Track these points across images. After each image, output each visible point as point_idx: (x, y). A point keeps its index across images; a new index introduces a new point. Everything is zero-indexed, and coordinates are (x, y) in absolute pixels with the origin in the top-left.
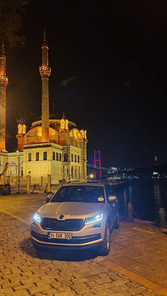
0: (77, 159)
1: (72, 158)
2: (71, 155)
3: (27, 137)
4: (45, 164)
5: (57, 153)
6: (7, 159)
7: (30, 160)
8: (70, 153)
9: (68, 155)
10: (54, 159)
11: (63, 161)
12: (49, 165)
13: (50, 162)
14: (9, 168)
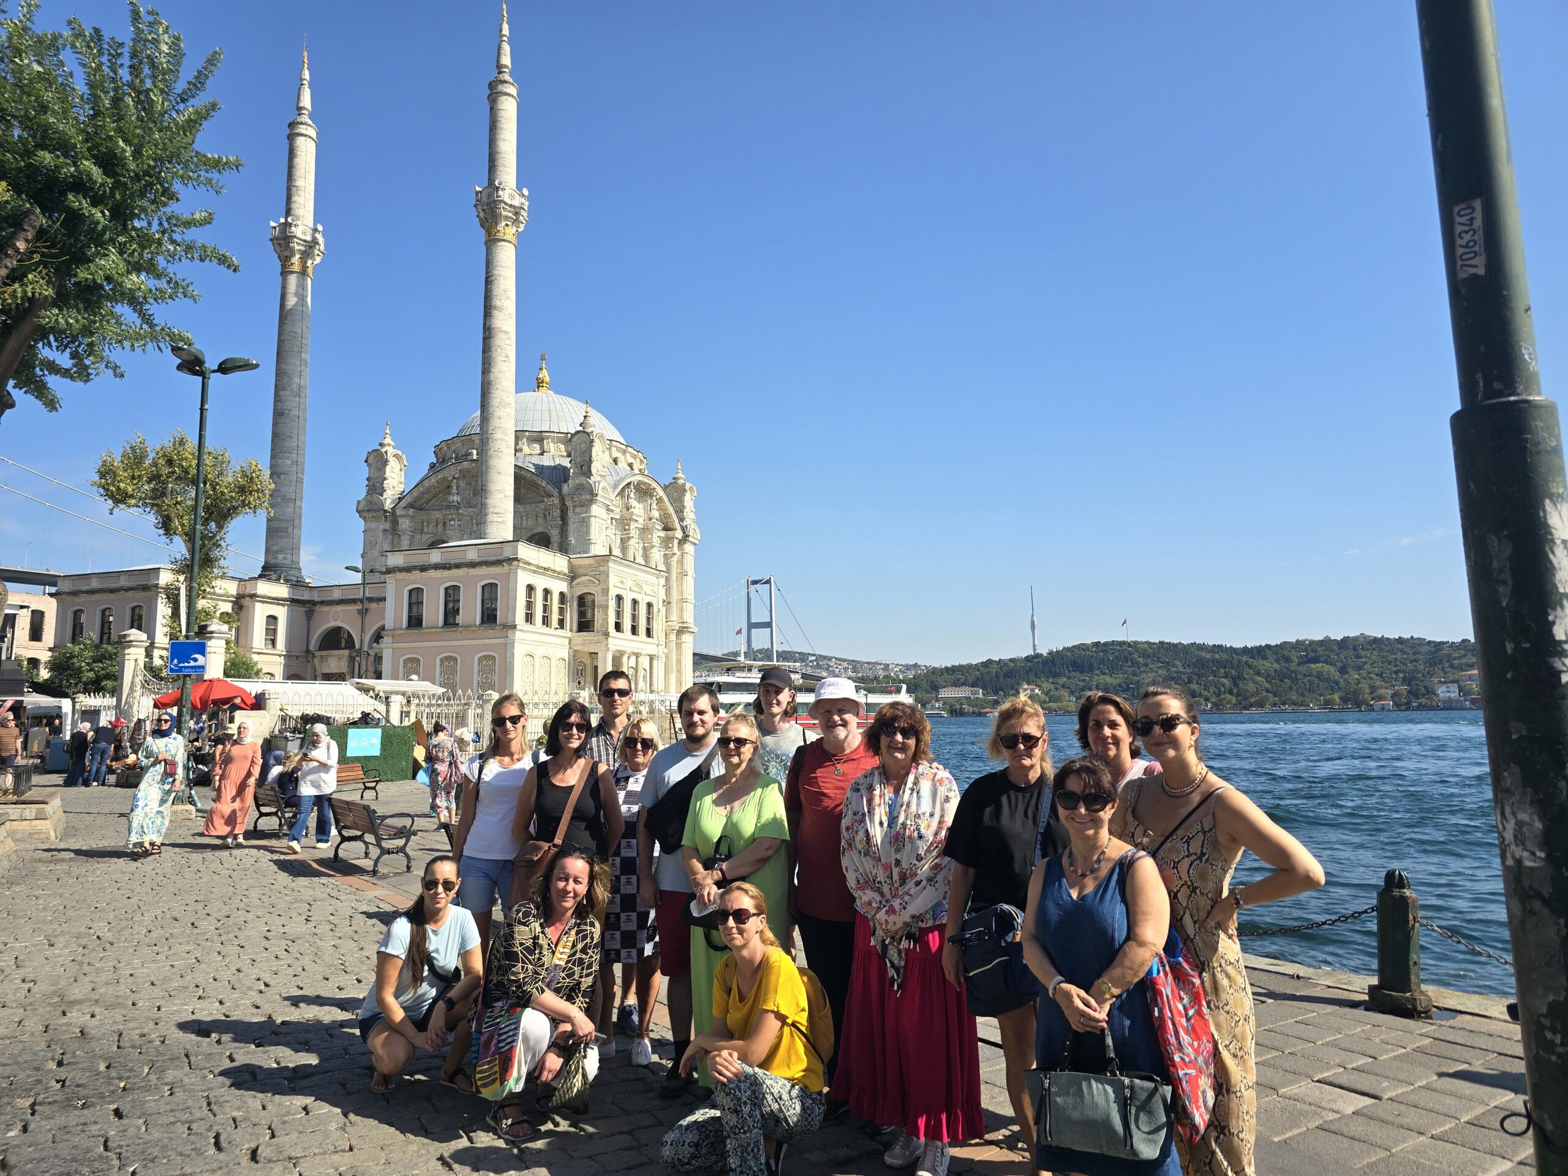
0: (642, 620)
1: (619, 615)
2: (612, 604)
3: (411, 511)
4: (489, 640)
5: (547, 592)
6: (309, 615)
7: (415, 622)
8: (606, 591)
9: (599, 600)
10: (529, 618)
11: (575, 627)
12: (507, 649)
13: (510, 632)
14: (316, 661)
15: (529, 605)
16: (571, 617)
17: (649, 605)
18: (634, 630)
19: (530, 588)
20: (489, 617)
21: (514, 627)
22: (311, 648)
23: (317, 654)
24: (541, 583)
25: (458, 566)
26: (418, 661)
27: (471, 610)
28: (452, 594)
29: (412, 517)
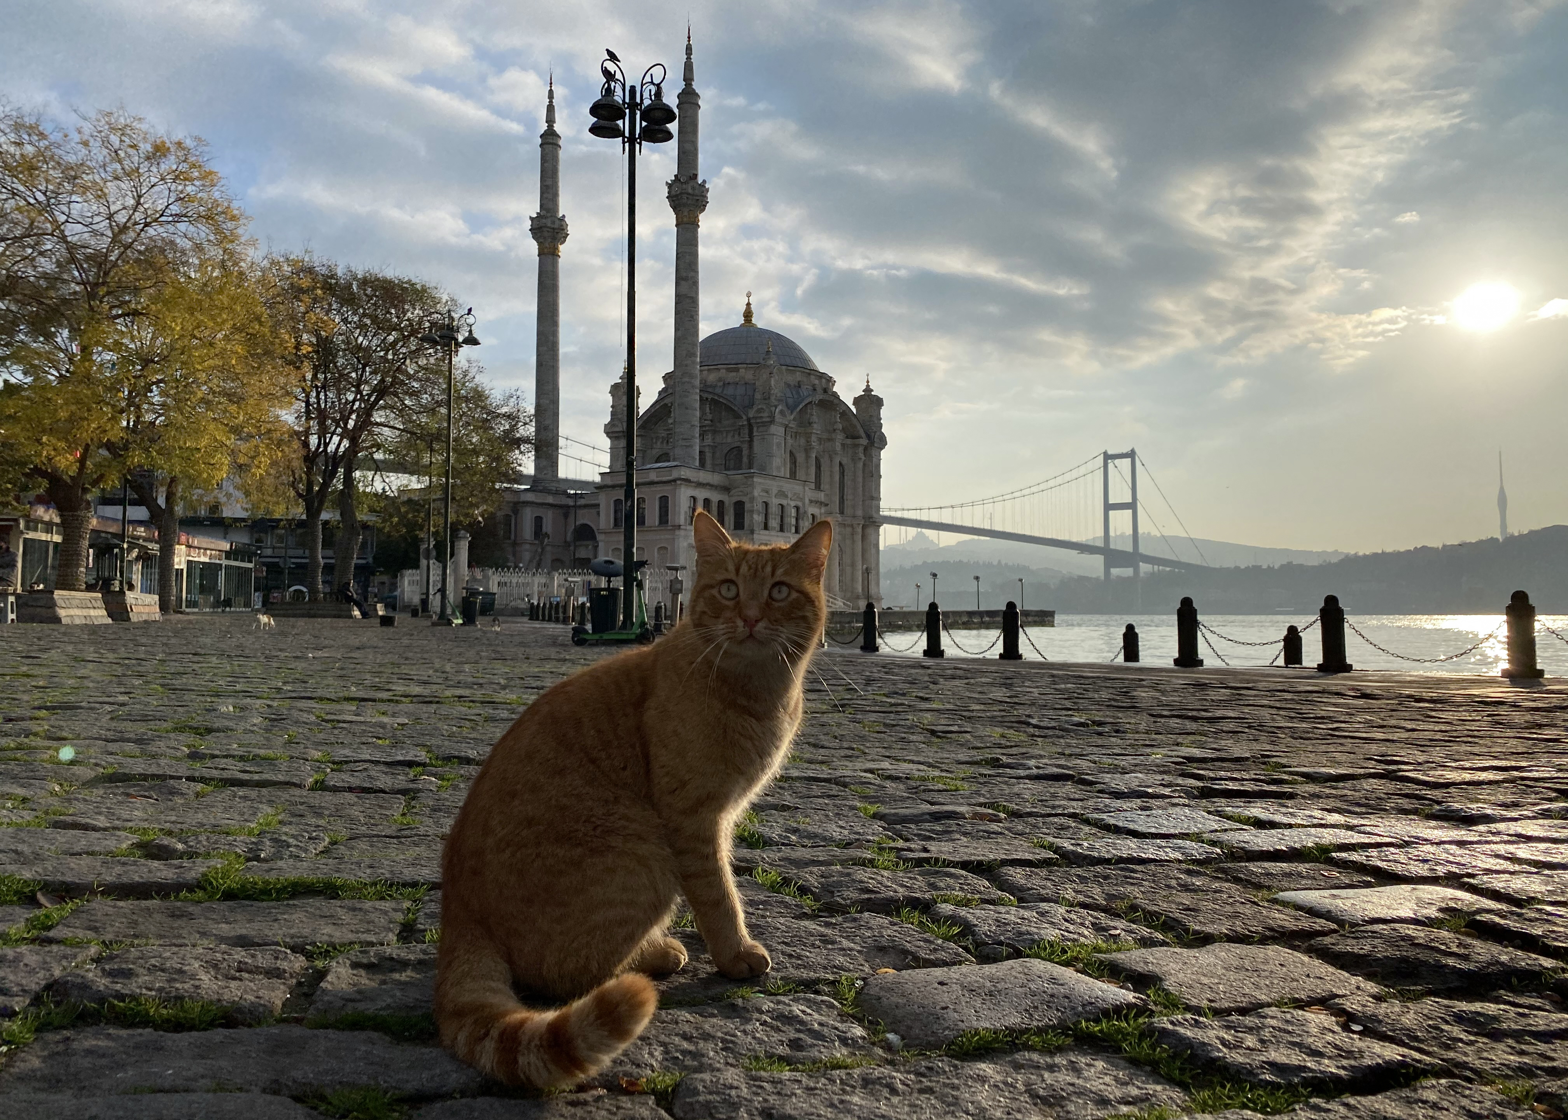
0: (788, 520)
1: (766, 517)
2: (759, 508)
4: (664, 536)
5: (707, 502)
6: (566, 516)
7: (619, 523)
8: (752, 499)
9: (747, 506)
11: (732, 527)
12: (673, 541)
14: (572, 549)
16: (729, 519)
18: (782, 528)
19: (693, 500)
20: (664, 520)
21: (678, 526)
23: (572, 544)
24: (701, 494)
25: (643, 484)
26: (620, 550)
28: (641, 503)
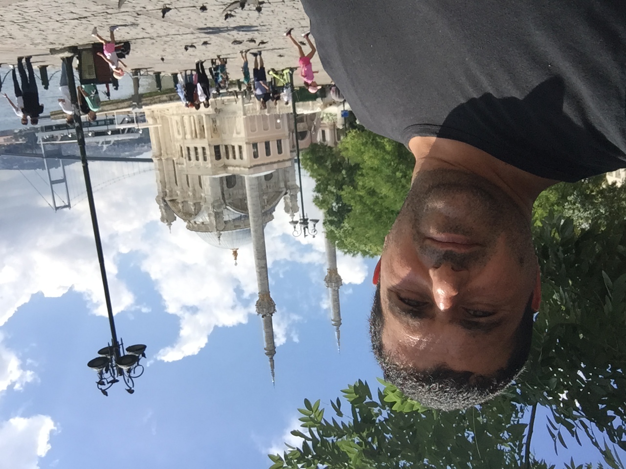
0: (192, 153)
1: (204, 153)
2: (208, 158)
3: (280, 190)
4: (254, 138)
5: (234, 157)
7: (279, 143)
8: (212, 162)
9: (214, 158)
10: (240, 147)
11: (221, 147)
12: (248, 135)
13: (247, 141)
14: (307, 127)
15: (241, 152)
16: (222, 150)
17: (190, 159)
18: (196, 149)
19: (241, 158)
20: (255, 145)
21: (246, 143)
22: (309, 132)
23: (307, 130)
24: (238, 161)
25: (267, 164)
26: (276, 128)
27: (261, 148)
28: (268, 153)
29: (280, 188)
